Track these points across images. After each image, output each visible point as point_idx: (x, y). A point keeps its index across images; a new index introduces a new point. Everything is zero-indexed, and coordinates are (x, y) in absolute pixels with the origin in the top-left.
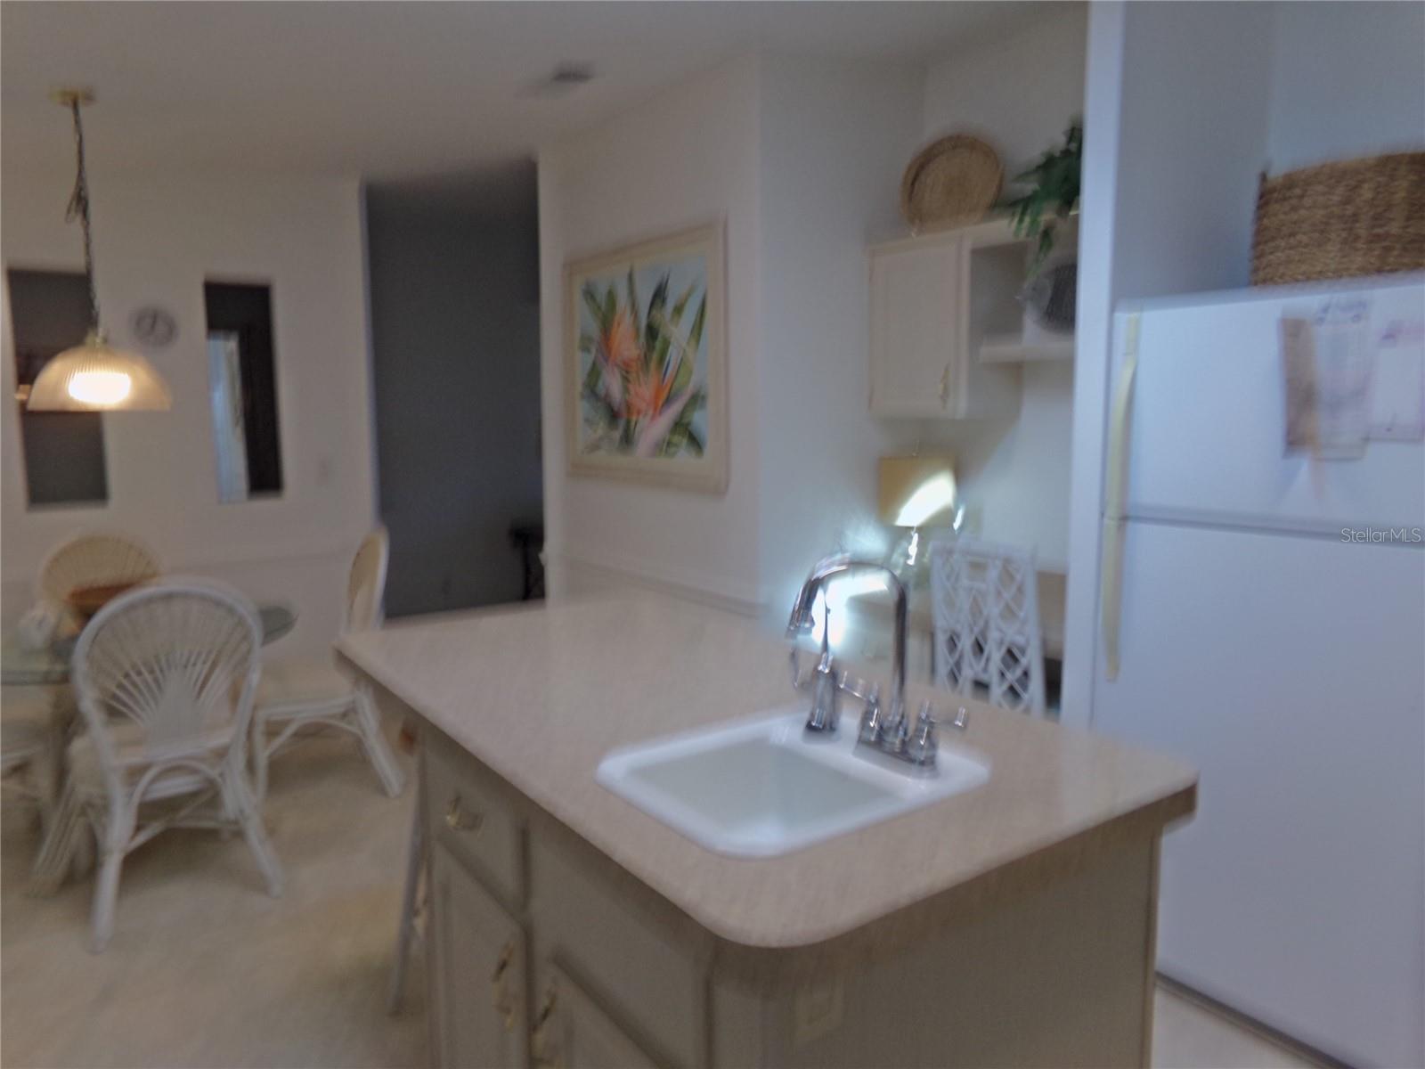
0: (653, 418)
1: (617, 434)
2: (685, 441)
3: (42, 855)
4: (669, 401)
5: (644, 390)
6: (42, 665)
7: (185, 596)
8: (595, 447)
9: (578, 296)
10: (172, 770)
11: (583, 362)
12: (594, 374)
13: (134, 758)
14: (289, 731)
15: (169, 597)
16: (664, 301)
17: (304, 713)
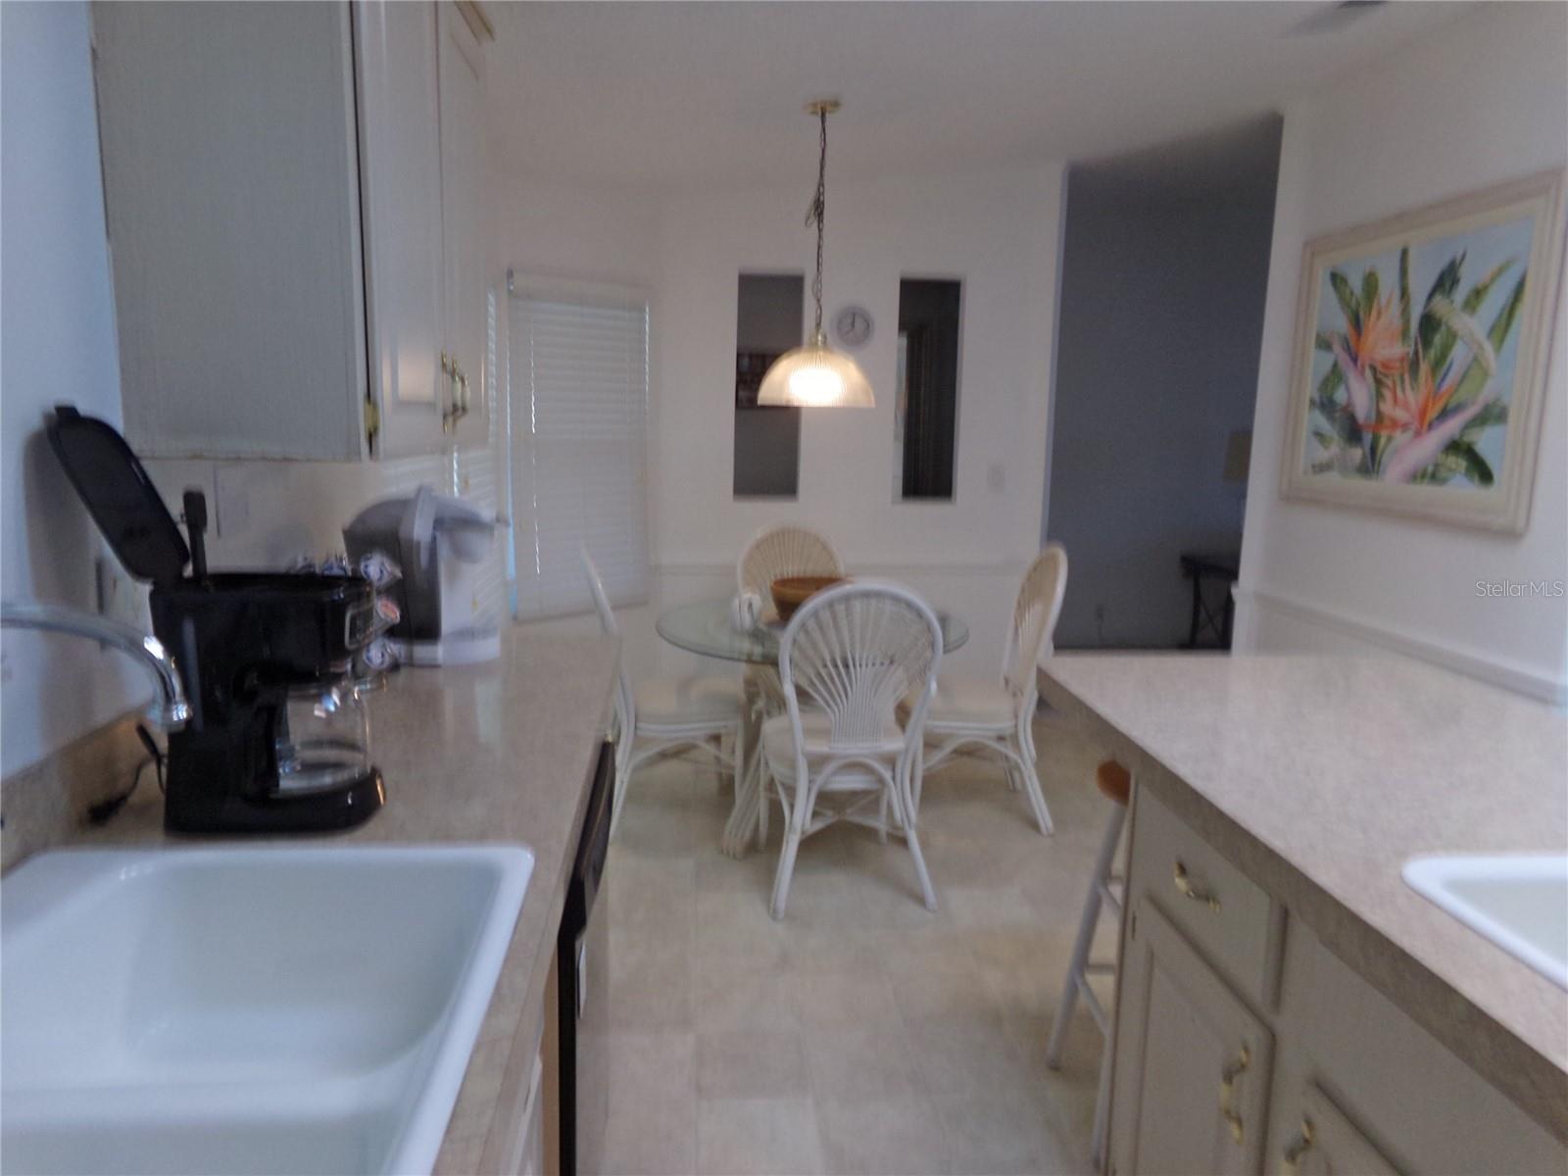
0: (1418, 434)
1: (1357, 454)
2: (1463, 463)
3: (731, 821)
4: (1444, 414)
5: (1410, 398)
6: (746, 645)
7: (878, 595)
8: (1321, 468)
9: (1322, 278)
10: (854, 766)
11: (1319, 363)
12: (1335, 376)
13: (820, 747)
14: (948, 748)
15: (867, 595)
16: (1455, 282)
17: (967, 731)
